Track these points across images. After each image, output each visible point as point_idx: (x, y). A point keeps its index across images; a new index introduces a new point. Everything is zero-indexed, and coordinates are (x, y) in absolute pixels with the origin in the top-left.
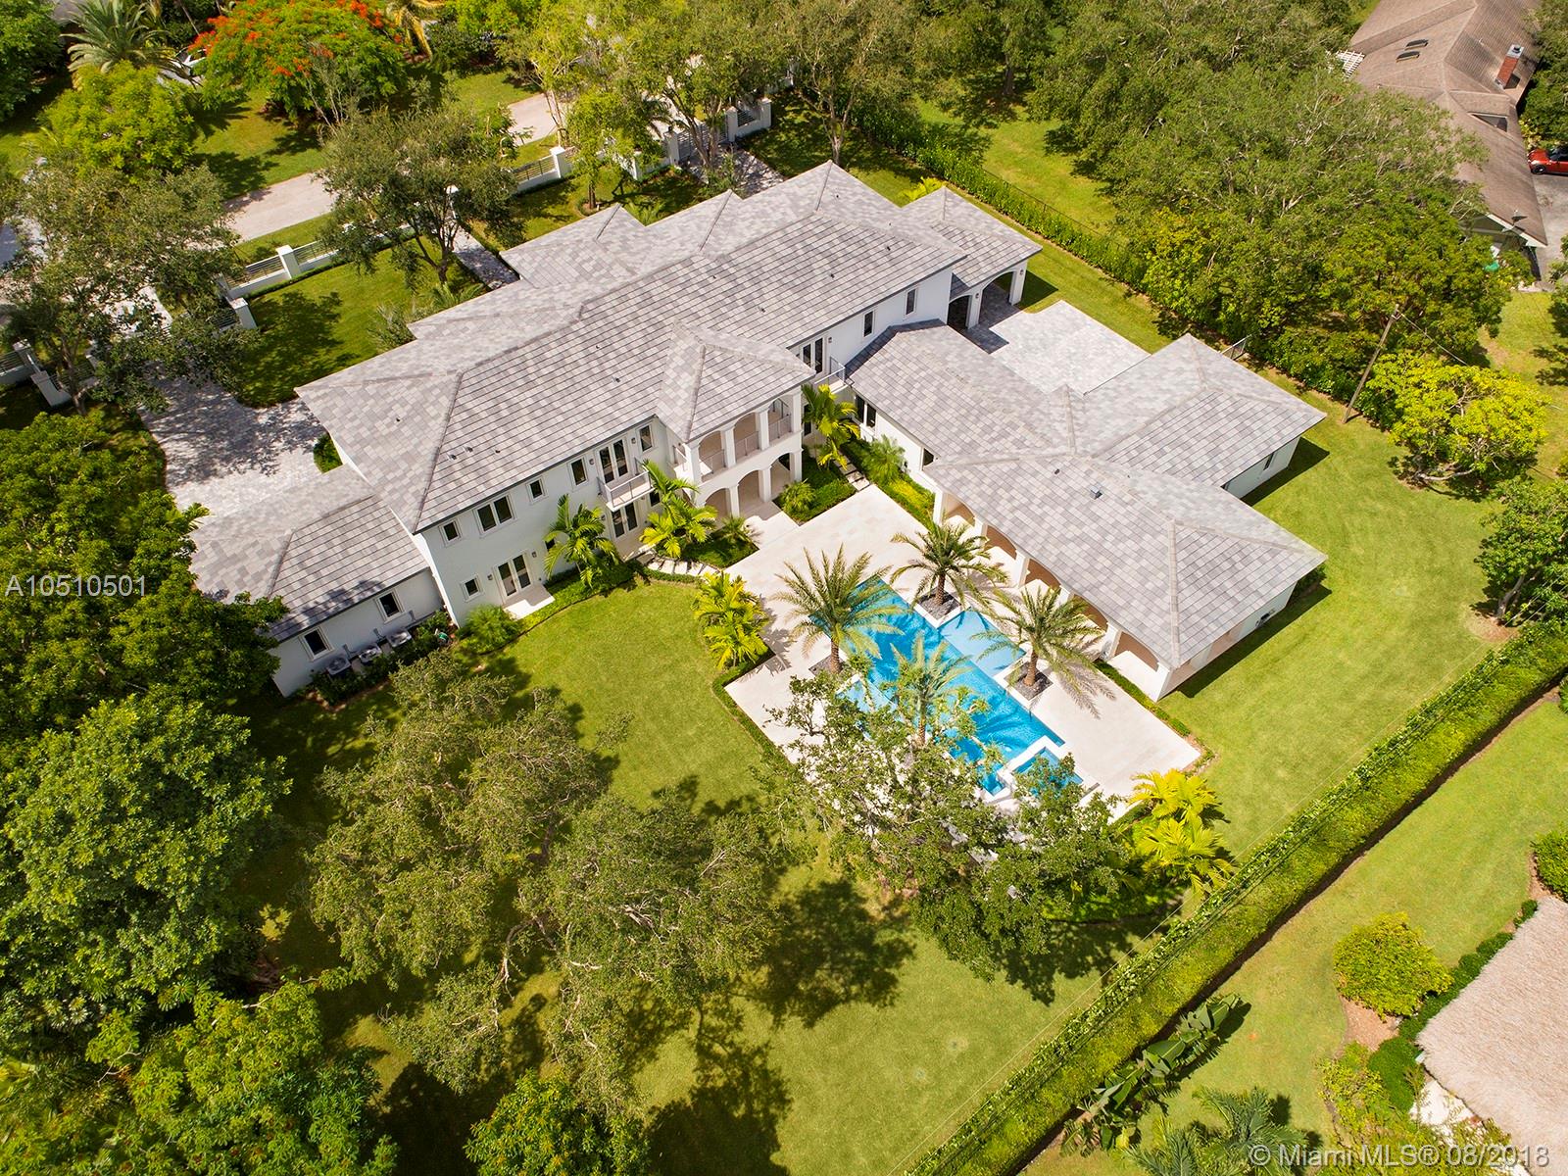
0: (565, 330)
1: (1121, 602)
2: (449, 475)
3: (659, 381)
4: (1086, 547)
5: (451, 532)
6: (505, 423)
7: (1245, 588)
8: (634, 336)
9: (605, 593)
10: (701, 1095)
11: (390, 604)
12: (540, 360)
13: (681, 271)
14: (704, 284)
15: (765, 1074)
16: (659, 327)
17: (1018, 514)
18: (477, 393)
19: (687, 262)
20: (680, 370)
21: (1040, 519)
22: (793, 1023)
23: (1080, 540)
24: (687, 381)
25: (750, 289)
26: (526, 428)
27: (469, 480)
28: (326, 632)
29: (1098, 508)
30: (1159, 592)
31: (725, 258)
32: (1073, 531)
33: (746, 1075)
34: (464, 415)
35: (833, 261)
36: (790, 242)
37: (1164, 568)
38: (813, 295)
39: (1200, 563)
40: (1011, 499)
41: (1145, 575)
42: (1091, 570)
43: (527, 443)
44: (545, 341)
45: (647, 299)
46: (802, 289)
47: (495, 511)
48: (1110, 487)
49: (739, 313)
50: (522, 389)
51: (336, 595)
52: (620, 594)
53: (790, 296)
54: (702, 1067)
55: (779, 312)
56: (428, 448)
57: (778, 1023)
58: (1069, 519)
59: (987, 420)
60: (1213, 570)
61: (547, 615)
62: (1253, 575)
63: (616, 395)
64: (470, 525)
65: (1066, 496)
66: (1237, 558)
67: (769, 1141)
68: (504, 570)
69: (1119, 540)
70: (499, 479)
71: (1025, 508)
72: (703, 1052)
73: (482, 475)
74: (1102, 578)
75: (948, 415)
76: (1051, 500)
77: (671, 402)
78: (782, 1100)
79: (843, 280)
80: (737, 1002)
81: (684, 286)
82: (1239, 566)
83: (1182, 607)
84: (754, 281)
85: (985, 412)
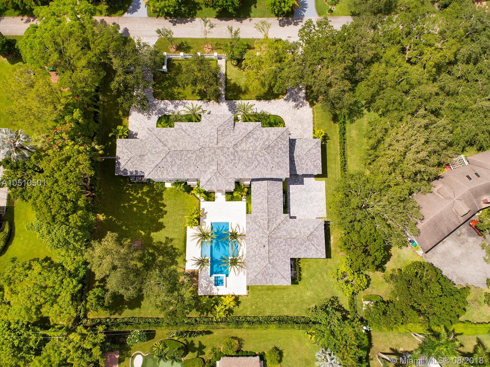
0: (195, 152)
1: (250, 268)
2: (156, 171)
3: (205, 172)
4: (254, 254)
6: (172, 165)
7: (271, 281)
8: (207, 160)
12: (186, 155)
13: (225, 149)
14: (228, 155)
16: (213, 160)
17: (251, 238)
18: (171, 157)
19: (228, 149)
20: (210, 173)
21: (253, 242)
23: (255, 252)
24: (209, 176)
25: (237, 161)
26: (175, 168)
27: (159, 173)
29: (263, 250)
30: (256, 272)
31: (237, 151)
32: (255, 249)
34: (166, 160)
35: (259, 164)
36: (253, 155)
37: (260, 269)
38: (249, 169)
39: (267, 272)
40: (252, 234)
41: (257, 267)
42: (251, 258)
43: (173, 171)
44: (189, 152)
45: (215, 152)
46: (247, 167)
48: (267, 246)
49: (231, 165)
50: (179, 160)
53: (244, 167)
55: (239, 169)
56: (157, 163)
59: (264, 214)
60: (268, 274)
62: (274, 280)
63: (196, 170)
65: (260, 242)
66: (274, 275)
69: (259, 258)
73: (162, 174)
74: (251, 261)
76: (257, 240)
77: (204, 178)
79: (257, 170)
81: (224, 153)
82: (273, 277)
83: (257, 277)
84: (239, 160)
85: (265, 212)
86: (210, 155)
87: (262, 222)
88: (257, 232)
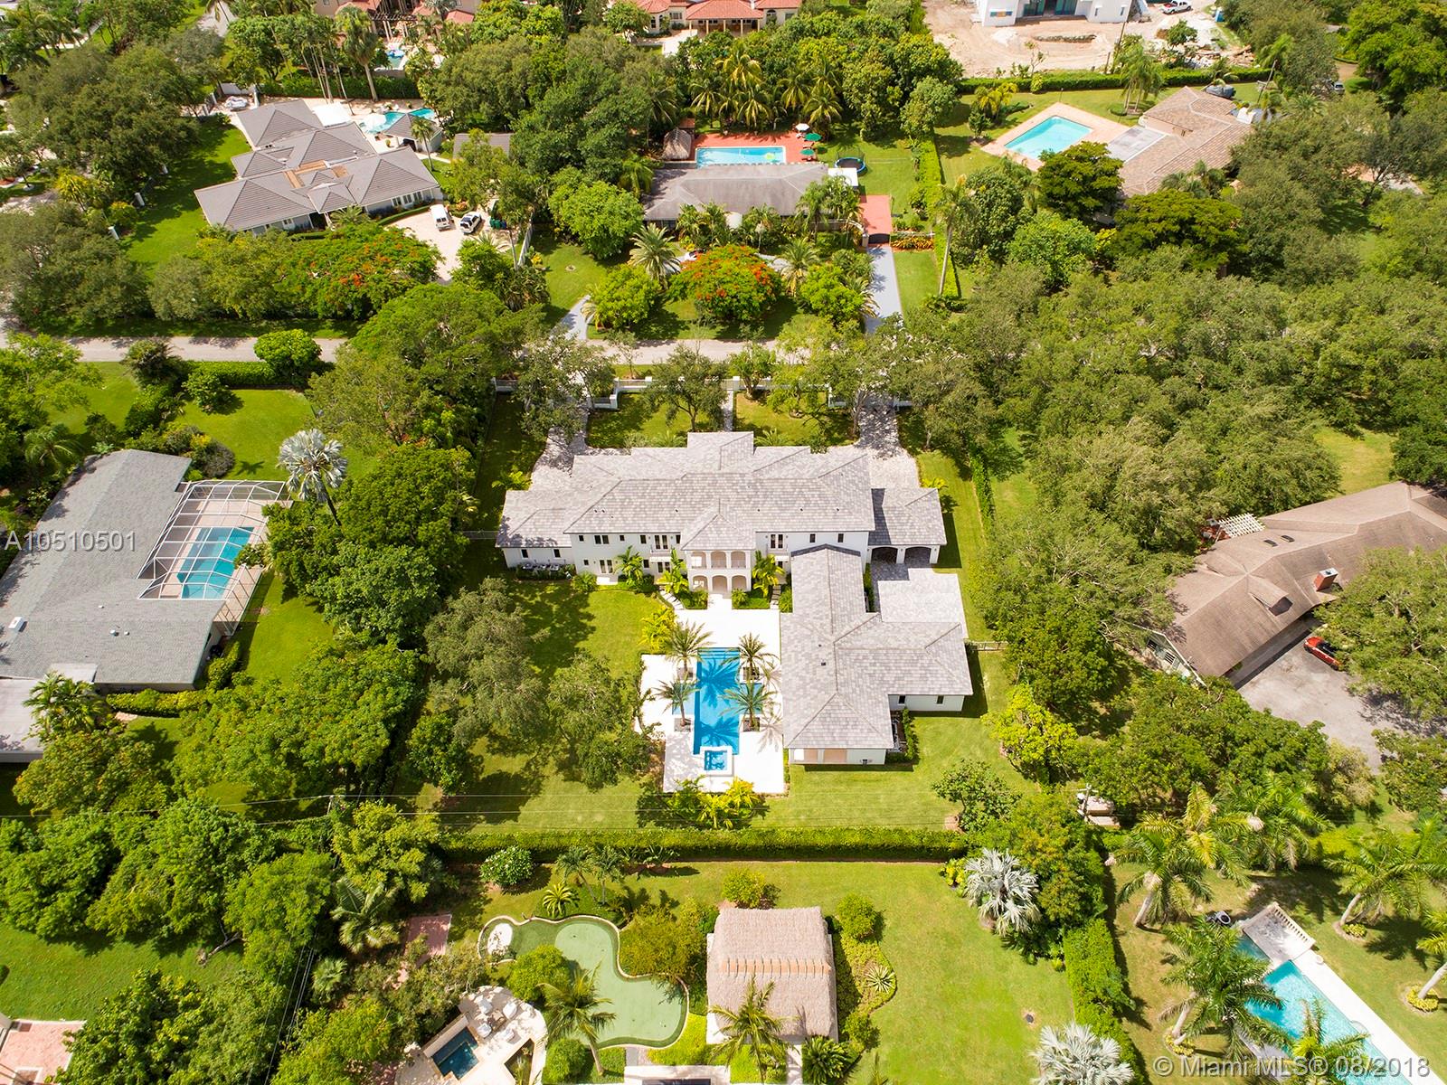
0: (672, 481)
2: (589, 518)
3: (692, 519)
5: (581, 538)
7: (842, 737)
8: (697, 496)
9: (637, 592)
10: (517, 776)
11: (557, 553)
12: (654, 488)
13: (737, 477)
14: (743, 488)
15: (539, 783)
16: (710, 497)
17: (793, 654)
18: (622, 491)
19: (743, 475)
20: (703, 519)
21: (797, 661)
22: (561, 776)
23: (802, 678)
24: (701, 525)
25: (761, 499)
26: (629, 513)
27: (595, 522)
28: (528, 551)
29: (821, 671)
30: (805, 716)
31: (761, 481)
32: (804, 673)
33: (532, 781)
34: (611, 497)
35: (808, 502)
36: (794, 486)
37: (816, 708)
38: (787, 514)
39: (833, 716)
40: (796, 646)
41: (809, 706)
42: (794, 693)
43: (625, 519)
44: (661, 482)
45: (715, 482)
46: (783, 510)
47: (601, 539)
48: (831, 665)
49: (746, 507)
50: (639, 497)
51: (540, 540)
52: (642, 596)
53: (775, 509)
54: (525, 769)
55: (764, 514)
56: (590, 504)
57: (557, 773)
58: (806, 669)
59: (821, 608)
60: (836, 722)
61: (610, 589)
63: (672, 517)
64: (590, 540)
65: (814, 657)
66: (851, 723)
67: (523, 801)
68: (602, 563)
69: (815, 687)
70: (604, 529)
71: (797, 653)
72: (528, 765)
73: (600, 525)
74: (794, 698)
75: (811, 597)
76: (808, 656)
77: (690, 530)
78: (537, 793)
79: (804, 514)
80: (551, 758)
81: (734, 485)
82: (849, 727)
83: (809, 728)
84: (765, 496)
85: (824, 604)
86: (704, 488)
87: (818, 623)
88: (806, 642)
